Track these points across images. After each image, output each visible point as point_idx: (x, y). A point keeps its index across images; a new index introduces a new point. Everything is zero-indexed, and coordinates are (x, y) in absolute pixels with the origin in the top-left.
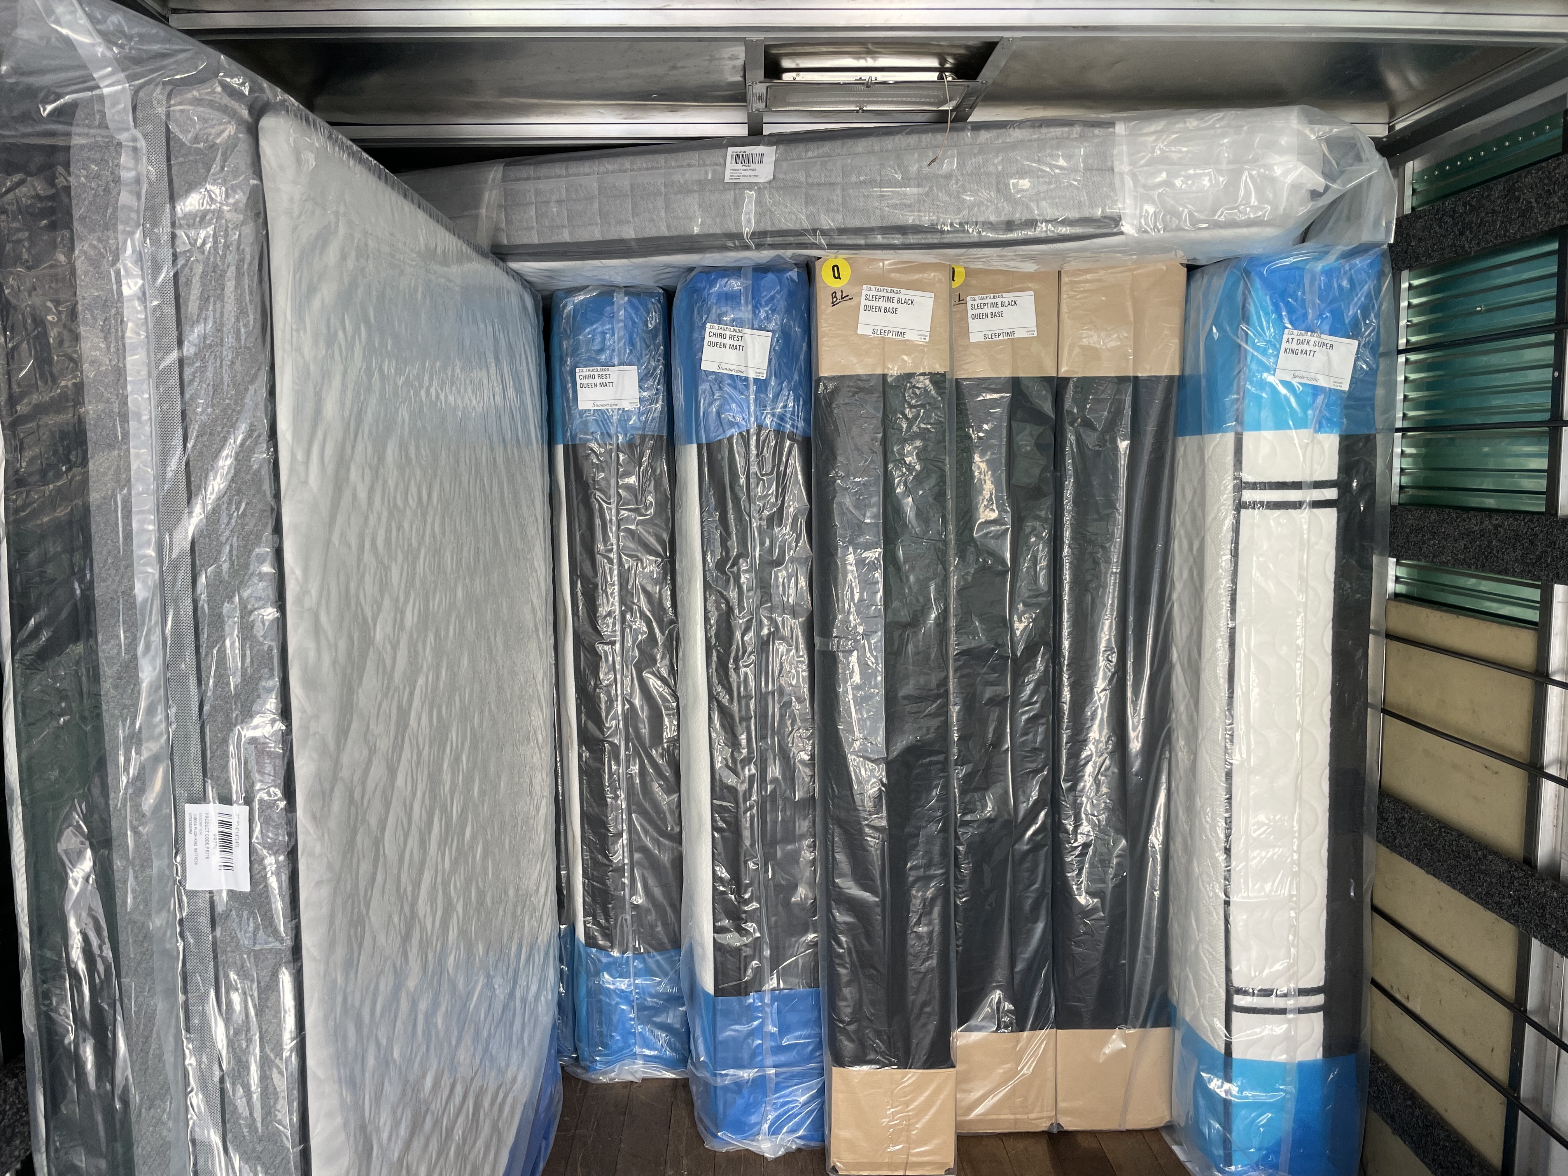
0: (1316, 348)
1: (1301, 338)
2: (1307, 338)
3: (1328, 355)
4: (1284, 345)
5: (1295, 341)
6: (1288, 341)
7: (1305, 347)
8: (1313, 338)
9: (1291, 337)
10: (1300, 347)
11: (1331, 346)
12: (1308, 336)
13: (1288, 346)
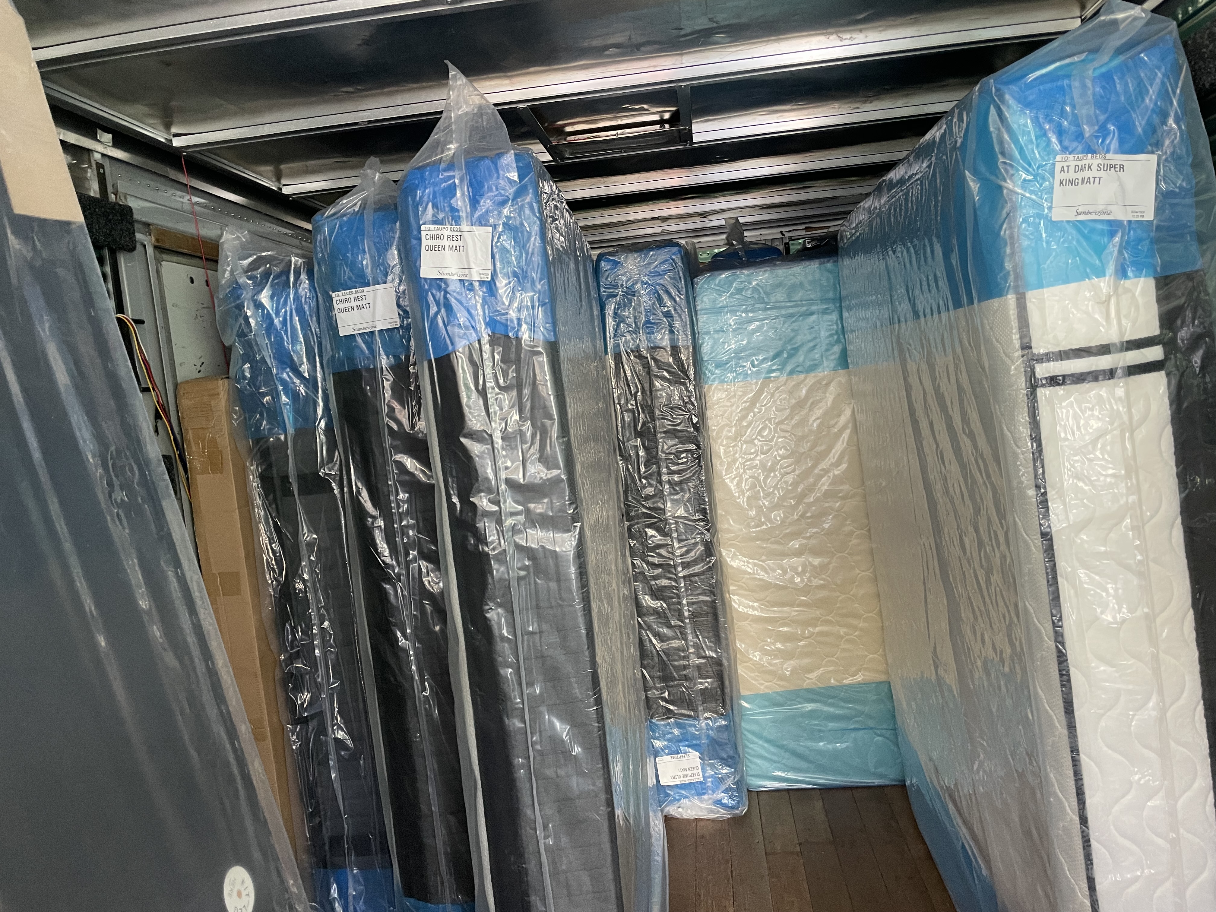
0: (1102, 173)
1: (1080, 163)
2: (1087, 162)
3: (1119, 179)
4: (1058, 176)
5: (1072, 169)
6: (1062, 170)
7: (1086, 174)
8: (1094, 161)
9: (1065, 164)
10: (1080, 175)
11: (1122, 167)
12: (1089, 159)
13: (1064, 176)
